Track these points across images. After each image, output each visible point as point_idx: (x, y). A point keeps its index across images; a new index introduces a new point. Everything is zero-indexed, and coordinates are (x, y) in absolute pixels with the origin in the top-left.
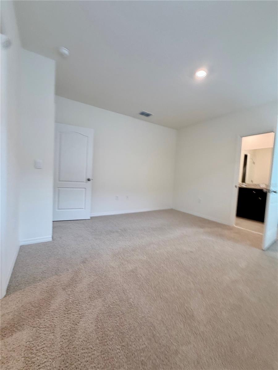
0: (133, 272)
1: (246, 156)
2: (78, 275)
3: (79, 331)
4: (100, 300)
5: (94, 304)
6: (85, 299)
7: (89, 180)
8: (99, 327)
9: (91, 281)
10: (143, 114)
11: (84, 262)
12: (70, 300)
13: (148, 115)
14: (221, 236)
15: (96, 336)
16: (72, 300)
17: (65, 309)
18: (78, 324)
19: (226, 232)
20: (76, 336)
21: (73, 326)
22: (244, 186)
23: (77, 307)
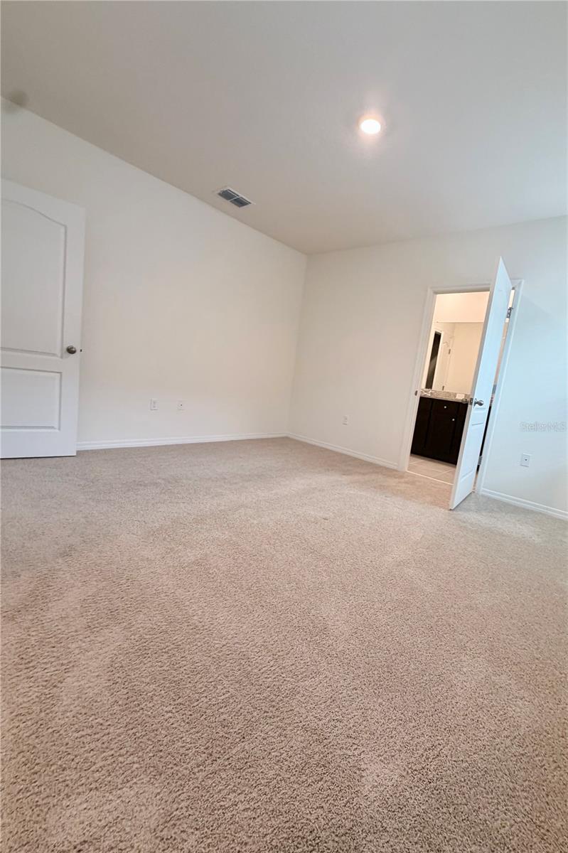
0: (199, 564)
1: (437, 337)
2: (51, 584)
3: (65, 698)
4: (117, 629)
5: (100, 639)
6: (76, 631)
7: (71, 351)
8: (119, 680)
9: (89, 594)
10: (227, 195)
11: (65, 555)
12: (33, 638)
13: (240, 203)
14: (382, 488)
15: (112, 700)
16: (36, 638)
17: (17, 660)
18: (59, 685)
19: (392, 482)
20: (56, 709)
21: (47, 691)
22: (428, 394)
23: (53, 652)
